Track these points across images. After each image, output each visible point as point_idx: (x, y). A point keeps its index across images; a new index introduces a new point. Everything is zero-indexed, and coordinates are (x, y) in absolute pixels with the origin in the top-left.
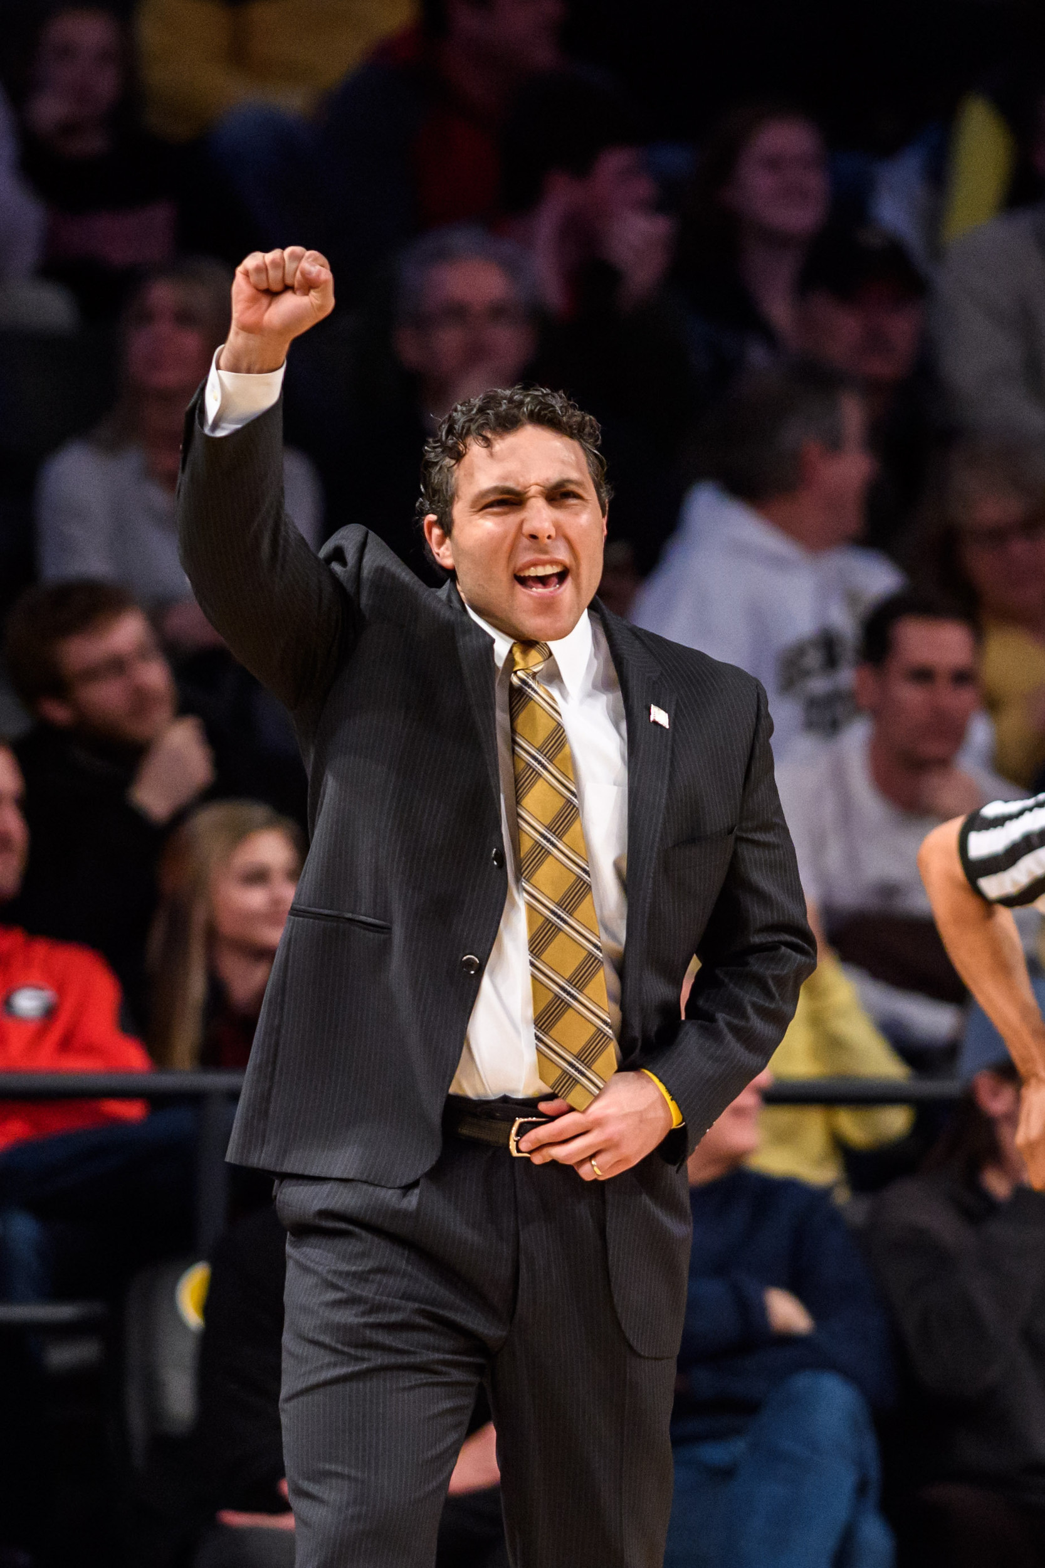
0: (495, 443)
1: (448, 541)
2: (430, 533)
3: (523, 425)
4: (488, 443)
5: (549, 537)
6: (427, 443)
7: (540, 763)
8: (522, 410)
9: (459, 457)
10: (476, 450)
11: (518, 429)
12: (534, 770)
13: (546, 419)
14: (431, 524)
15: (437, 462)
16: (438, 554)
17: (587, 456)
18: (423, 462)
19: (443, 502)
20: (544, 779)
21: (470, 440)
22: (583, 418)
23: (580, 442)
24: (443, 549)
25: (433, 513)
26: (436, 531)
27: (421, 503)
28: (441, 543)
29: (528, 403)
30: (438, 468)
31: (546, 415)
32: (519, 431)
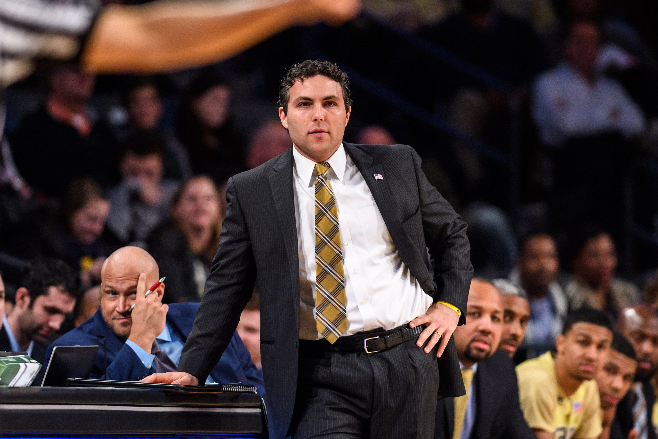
0: (305, 81)
1: (286, 118)
2: (281, 113)
3: (316, 75)
4: (302, 80)
5: (321, 120)
6: (283, 79)
7: (325, 210)
8: (316, 69)
9: (292, 84)
10: (298, 83)
11: (314, 76)
12: (323, 212)
13: (325, 73)
14: (281, 111)
15: (284, 86)
16: (283, 122)
17: (343, 89)
18: (280, 86)
19: (285, 103)
20: (326, 216)
21: (296, 79)
22: (341, 74)
23: (340, 83)
24: (284, 120)
25: (282, 106)
26: (283, 113)
27: (279, 102)
28: (284, 118)
29: (319, 66)
30: (284, 88)
31: (325, 72)
32: (314, 77)
